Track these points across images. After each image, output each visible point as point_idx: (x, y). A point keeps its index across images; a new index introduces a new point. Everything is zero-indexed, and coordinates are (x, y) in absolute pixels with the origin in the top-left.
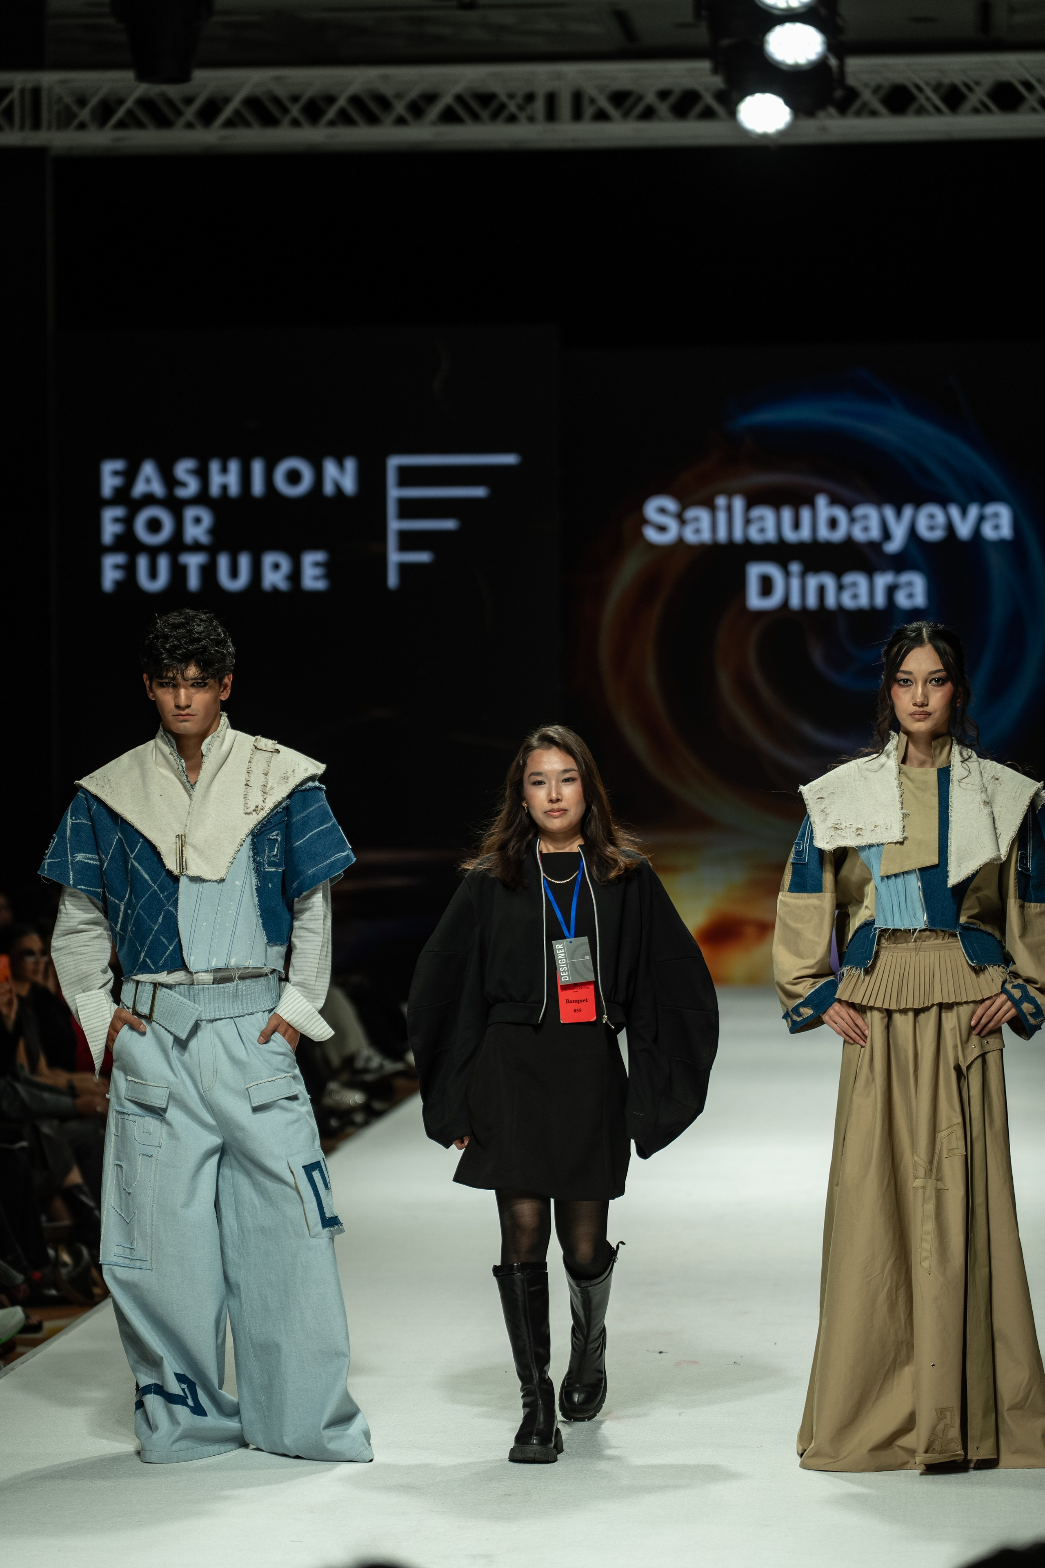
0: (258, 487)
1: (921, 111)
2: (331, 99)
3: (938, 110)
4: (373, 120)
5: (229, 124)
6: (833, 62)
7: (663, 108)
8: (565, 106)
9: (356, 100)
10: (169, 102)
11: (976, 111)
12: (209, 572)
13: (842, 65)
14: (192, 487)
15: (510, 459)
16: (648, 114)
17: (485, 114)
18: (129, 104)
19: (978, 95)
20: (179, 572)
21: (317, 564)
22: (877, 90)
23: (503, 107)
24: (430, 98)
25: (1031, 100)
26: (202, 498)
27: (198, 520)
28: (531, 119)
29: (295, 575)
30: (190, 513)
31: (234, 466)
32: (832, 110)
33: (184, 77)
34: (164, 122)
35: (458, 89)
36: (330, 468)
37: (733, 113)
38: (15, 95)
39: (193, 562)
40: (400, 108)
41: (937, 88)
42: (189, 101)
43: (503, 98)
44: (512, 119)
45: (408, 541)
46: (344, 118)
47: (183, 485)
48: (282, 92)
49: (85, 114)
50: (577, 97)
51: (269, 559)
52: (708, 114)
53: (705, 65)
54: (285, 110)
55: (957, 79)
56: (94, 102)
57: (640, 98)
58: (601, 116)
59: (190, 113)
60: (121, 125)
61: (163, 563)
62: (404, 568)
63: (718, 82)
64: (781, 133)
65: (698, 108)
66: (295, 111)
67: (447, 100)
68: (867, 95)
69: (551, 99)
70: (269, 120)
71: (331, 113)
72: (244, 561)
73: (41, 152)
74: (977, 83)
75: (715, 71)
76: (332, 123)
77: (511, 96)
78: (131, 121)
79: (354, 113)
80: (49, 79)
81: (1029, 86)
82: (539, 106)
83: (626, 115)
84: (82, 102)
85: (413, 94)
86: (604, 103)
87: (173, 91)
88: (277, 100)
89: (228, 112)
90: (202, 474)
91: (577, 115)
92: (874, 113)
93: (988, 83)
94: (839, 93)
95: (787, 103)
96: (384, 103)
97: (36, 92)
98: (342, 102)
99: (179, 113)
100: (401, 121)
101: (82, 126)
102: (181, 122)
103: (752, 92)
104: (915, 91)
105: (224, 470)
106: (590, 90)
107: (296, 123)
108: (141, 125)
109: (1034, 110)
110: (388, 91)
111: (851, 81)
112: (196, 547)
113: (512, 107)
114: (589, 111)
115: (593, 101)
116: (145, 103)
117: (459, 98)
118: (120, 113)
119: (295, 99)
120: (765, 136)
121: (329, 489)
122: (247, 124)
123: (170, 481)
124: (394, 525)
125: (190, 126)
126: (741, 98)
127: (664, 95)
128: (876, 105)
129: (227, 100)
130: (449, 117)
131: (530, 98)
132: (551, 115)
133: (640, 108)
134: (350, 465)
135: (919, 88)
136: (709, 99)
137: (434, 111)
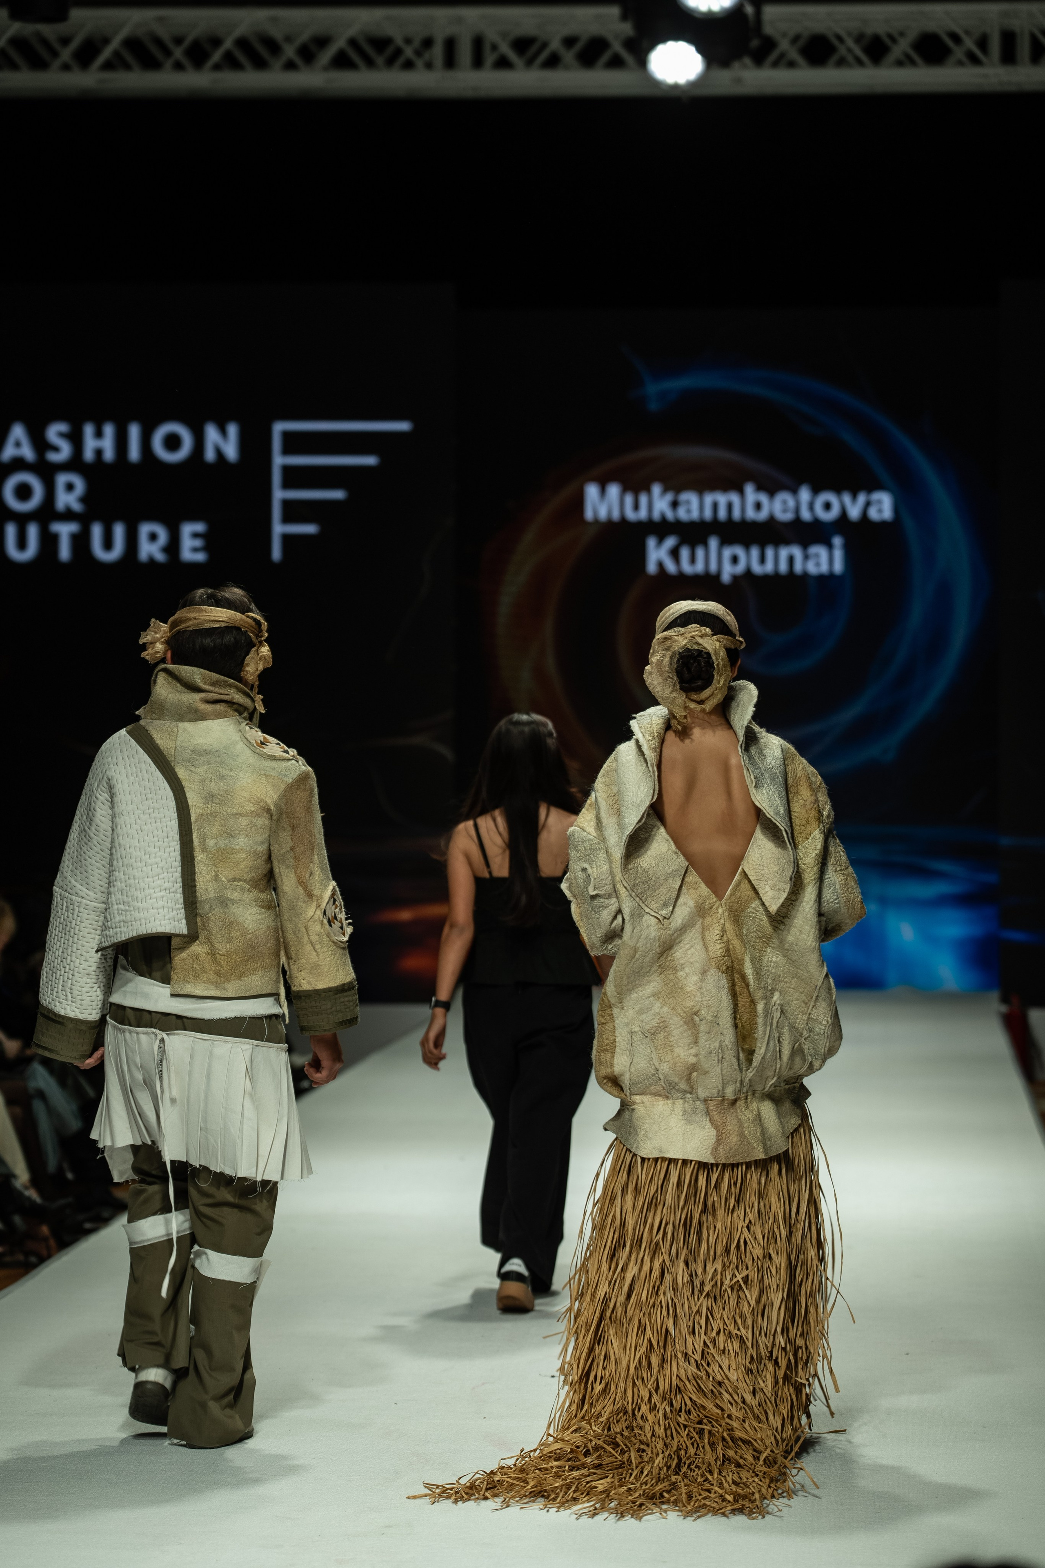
0: (134, 453)
1: (841, 63)
2: (216, 42)
3: (860, 62)
4: (260, 64)
5: (108, 66)
6: (749, 9)
7: (569, 56)
8: (465, 52)
9: (243, 43)
10: (45, 42)
11: (900, 63)
12: (81, 542)
13: (758, 13)
14: (64, 452)
15: (403, 426)
16: (553, 62)
17: (380, 60)
18: (2, 43)
19: (902, 47)
20: (49, 541)
21: (196, 535)
22: (795, 39)
23: (399, 52)
24: (322, 42)
25: (959, 53)
26: (75, 464)
27: (70, 487)
28: (429, 66)
29: (173, 547)
30: (62, 479)
31: (109, 430)
32: (747, 61)
33: (61, 16)
34: (38, 63)
35: (352, 32)
36: (212, 434)
37: (643, 63)
39: (65, 530)
40: (290, 52)
41: (859, 38)
42: (65, 41)
43: (399, 41)
44: (409, 65)
45: (292, 511)
46: (231, 62)
47: (56, 449)
48: (164, 33)
50: (478, 43)
51: (145, 529)
52: (616, 63)
53: (614, 11)
54: (168, 53)
55: (881, 29)
57: (544, 45)
58: (503, 63)
59: (66, 54)
61: (33, 531)
63: (627, 29)
64: (693, 85)
65: (606, 57)
66: (178, 53)
67: (340, 43)
68: (784, 45)
69: (450, 45)
70: (150, 63)
71: (217, 56)
72: (119, 531)
74: (902, 34)
75: (624, 17)
76: (217, 67)
77: (408, 41)
78: (4, 62)
79: (241, 57)
81: (956, 38)
82: (438, 52)
83: (529, 63)
85: (304, 37)
86: (506, 49)
87: (48, 30)
88: (159, 42)
89: (107, 53)
90: (75, 438)
91: (478, 62)
92: (791, 64)
93: (912, 35)
94: (755, 43)
95: (699, 50)
96: (273, 47)
98: (228, 44)
99: (55, 54)
100: (290, 66)
102: (57, 63)
103: (664, 40)
104: (836, 42)
105: (99, 434)
106: (491, 35)
107: (179, 66)
108: (14, 66)
109: (960, 63)
110: (277, 34)
111: (768, 30)
112: (68, 515)
113: (409, 52)
114: (490, 58)
115: (494, 47)
116: (18, 43)
117: (353, 42)
119: (178, 41)
120: (676, 86)
121: (210, 455)
122: (127, 67)
123: (41, 445)
124: (279, 494)
125: (66, 67)
126: (652, 46)
127: (570, 42)
128: (794, 55)
129: (106, 41)
130: (342, 62)
131: (428, 43)
132: (450, 62)
133: (544, 56)
134: (233, 430)
135: (840, 39)
136: (617, 47)
137: (326, 56)
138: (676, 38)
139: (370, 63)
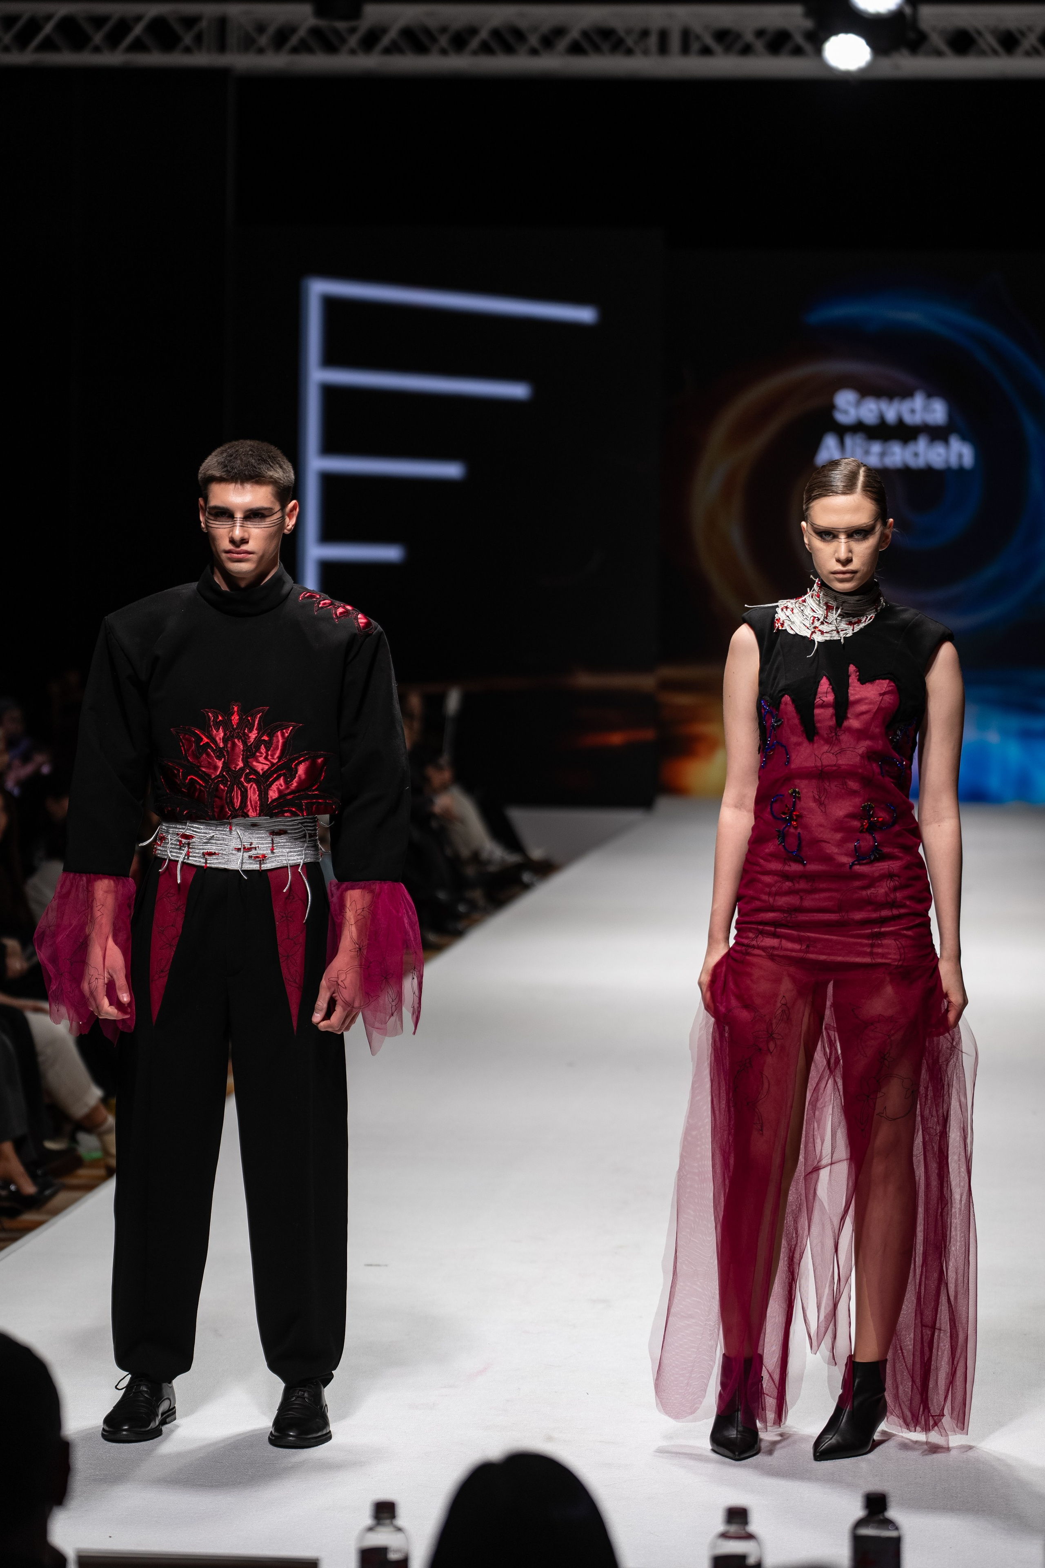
1: (982, 53)
2: (473, 31)
3: (995, 53)
4: (509, 49)
5: (387, 51)
6: (908, 10)
7: (759, 45)
8: (675, 42)
9: (496, 33)
10: (336, 32)
11: (1028, 54)
13: (916, 14)
16: (747, 50)
17: (605, 46)
18: (302, 32)
19: (1031, 40)
22: (944, 33)
23: (621, 41)
24: (559, 32)
28: (646, 52)
32: (905, 52)
33: (355, 13)
34: (331, 48)
35: (584, 25)
37: (819, 51)
38: (204, 24)
40: (534, 40)
41: (995, 32)
42: (353, 30)
43: (622, 34)
44: (629, 52)
46: (486, 49)
48: (432, 24)
49: (263, 40)
50: (687, 36)
52: (798, 51)
53: (797, 10)
54: (434, 39)
55: (1013, 26)
56: (271, 30)
57: (738, 36)
58: (706, 51)
59: (353, 41)
60: (295, 50)
63: (808, 24)
64: (862, 71)
65: (789, 46)
66: (444, 41)
67: (574, 34)
68: (936, 40)
69: (663, 36)
70: (421, 49)
71: (475, 43)
73: (223, 73)
74: (1030, 29)
75: (808, 14)
76: (475, 53)
77: (629, 32)
78: (303, 47)
79: (494, 45)
80: (234, 10)
82: (653, 41)
83: (728, 49)
84: (261, 28)
85: (545, 28)
86: (709, 41)
87: (341, 25)
88: (427, 32)
89: (386, 41)
91: (685, 49)
92: (939, 53)
93: (1039, 30)
94: (911, 36)
95: (869, 43)
96: (519, 35)
97: (222, 22)
98: (484, 34)
99: (343, 41)
100: (534, 52)
101: (261, 51)
102: (345, 49)
103: (836, 33)
104: (975, 36)
106: (697, 27)
107: (444, 52)
108: (309, 50)
110: (523, 24)
111: (922, 26)
113: (630, 42)
114: (695, 46)
115: (698, 38)
116: (315, 32)
117: (585, 34)
118: (294, 40)
119: (444, 30)
120: (848, 73)
122: (402, 52)
125: (353, 52)
126: (826, 38)
127: (760, 33)
128: (943, 47)
129: (384, 30)
130: (576, 49)
131: (645, 34)
132: (663, 49)
133: (739, 45)
135: (979, 33)
136: (799, 39)
137: (563, 44)
138: (847, 31)
139: (597, 49)
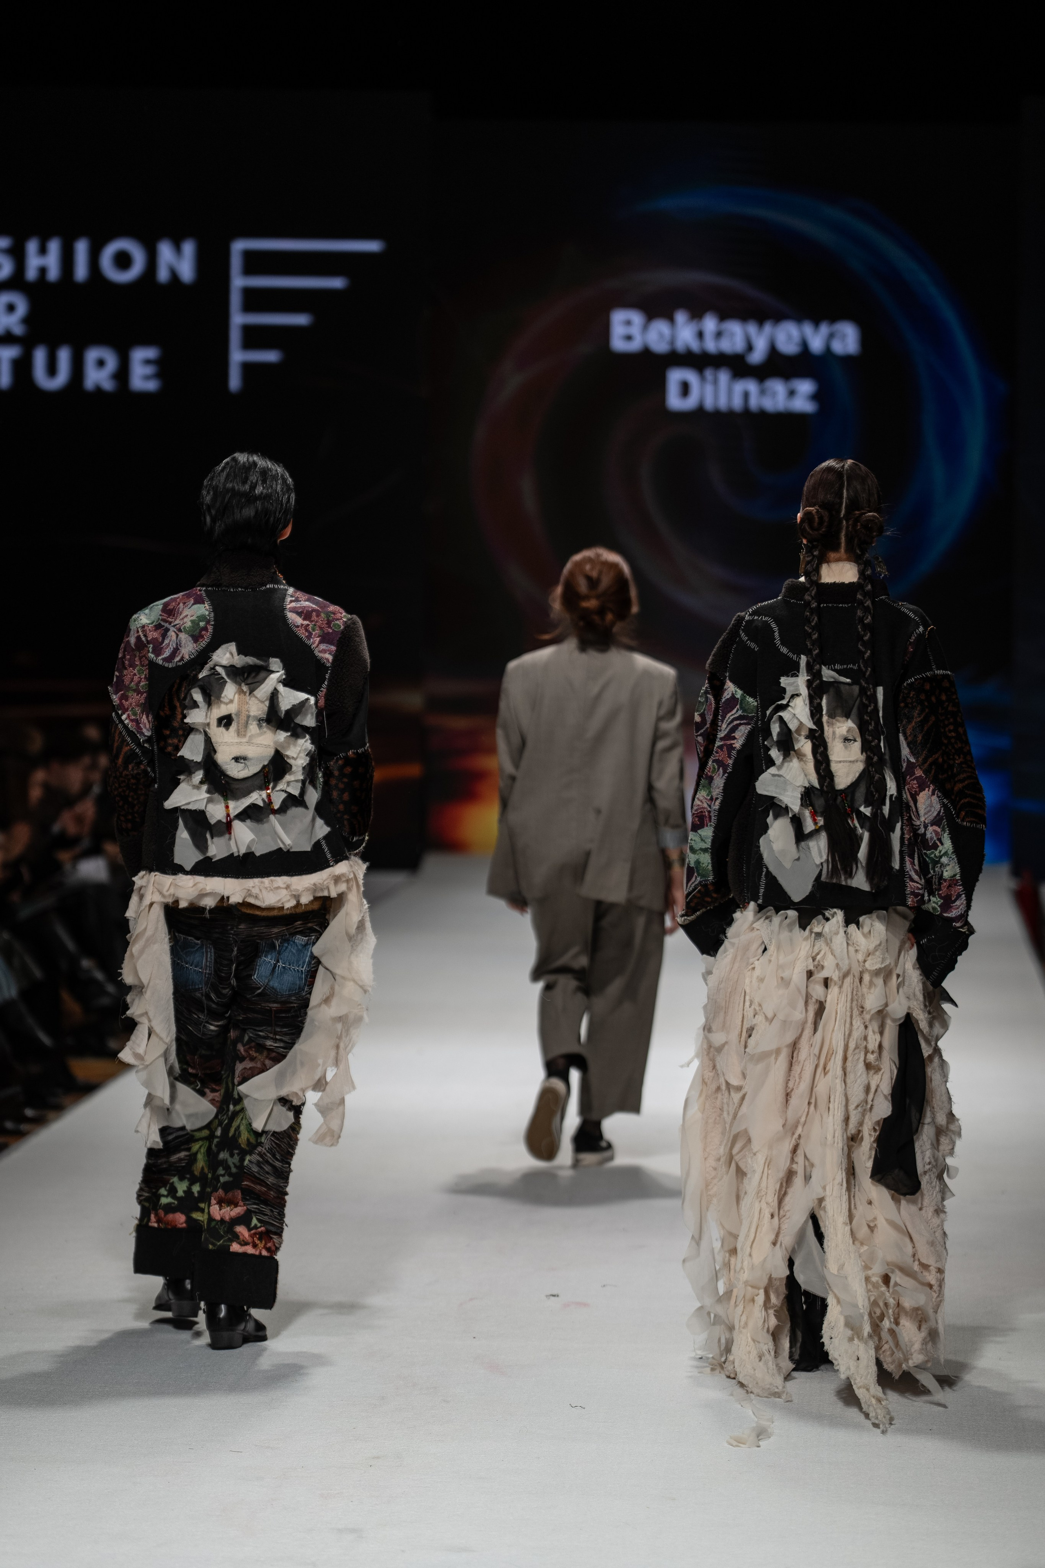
12: (22, 367)
14: (5, 269)
26: (17, 283)
27: (10, 308)
30: (2, 300)
39: (5, 355)
45: (253, 337)
51: (92, 354)
62: (248, 368)
90: (17, 254)
105: (43, 250)
112: (8, 339)
